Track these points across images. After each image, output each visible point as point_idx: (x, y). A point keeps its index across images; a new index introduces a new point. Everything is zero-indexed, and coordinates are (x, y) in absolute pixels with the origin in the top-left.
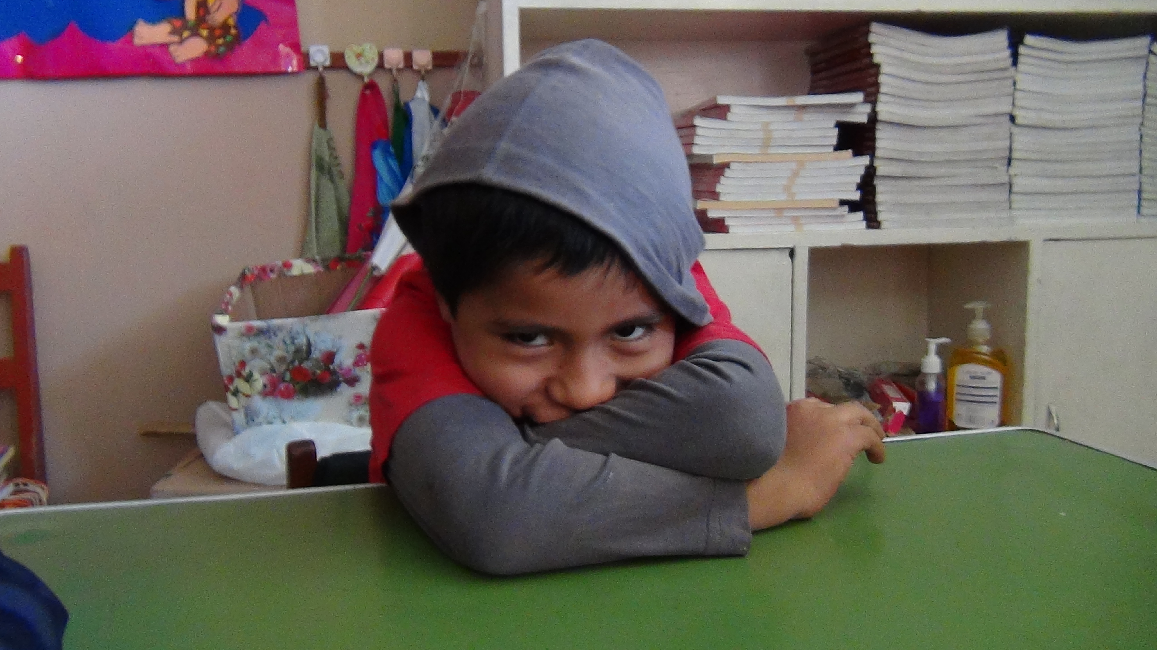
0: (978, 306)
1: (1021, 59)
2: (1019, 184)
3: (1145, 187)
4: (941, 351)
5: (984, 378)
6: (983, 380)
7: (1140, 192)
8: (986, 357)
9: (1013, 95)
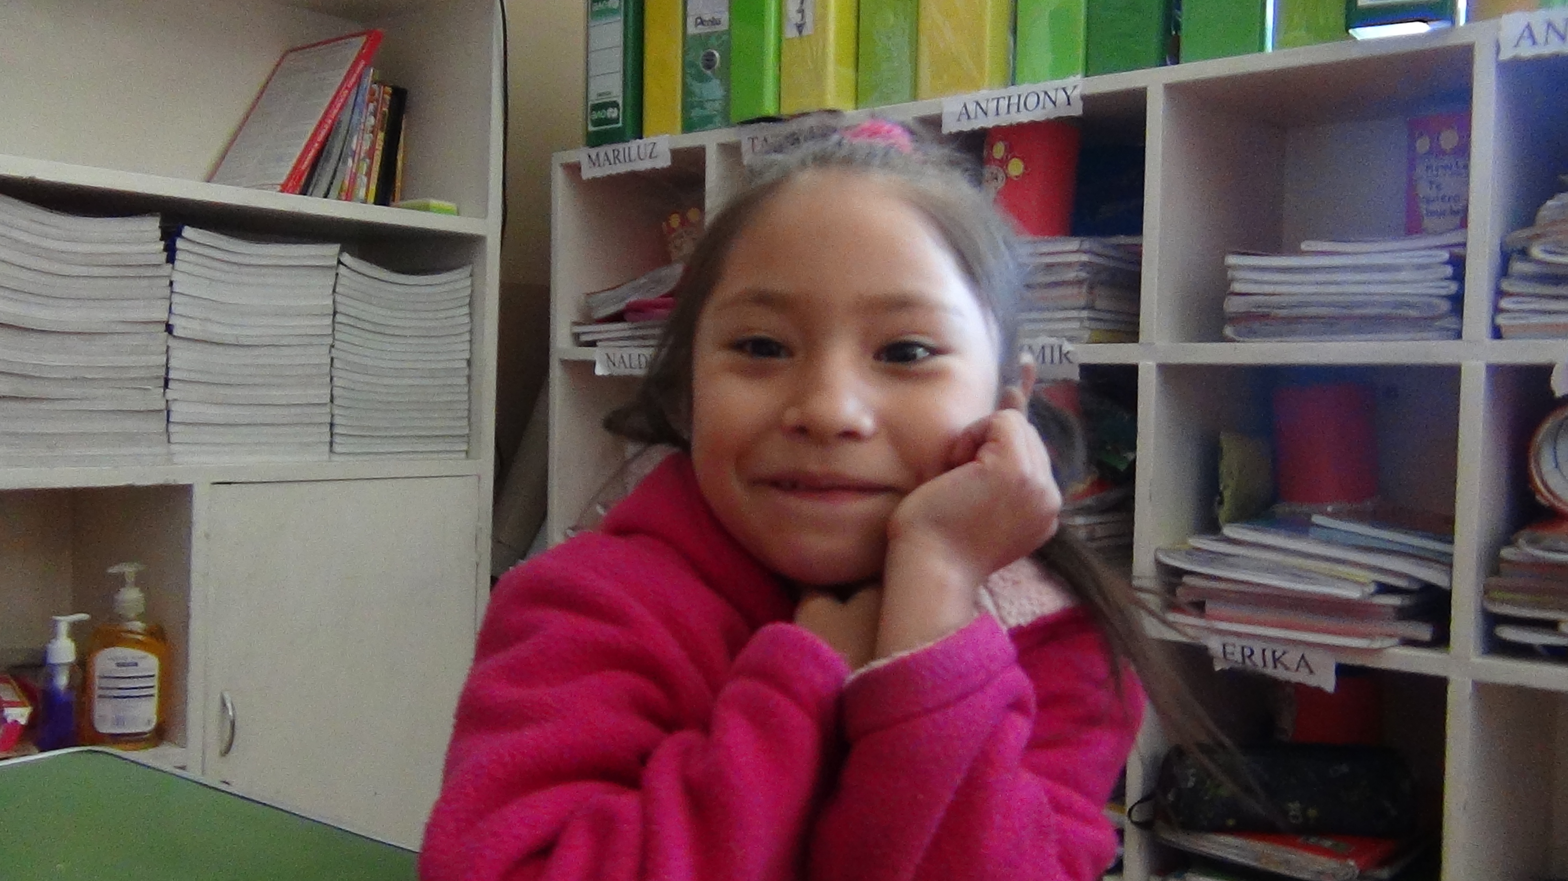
0: (129, 570)
1: (179, 256)
2: (179, 412)
3: (337, 420)
4: (76, 631)
5: (136, 664)
6: (135, 667)
7: (332, 425)
8: (140, 637)
9: (170, 298)
